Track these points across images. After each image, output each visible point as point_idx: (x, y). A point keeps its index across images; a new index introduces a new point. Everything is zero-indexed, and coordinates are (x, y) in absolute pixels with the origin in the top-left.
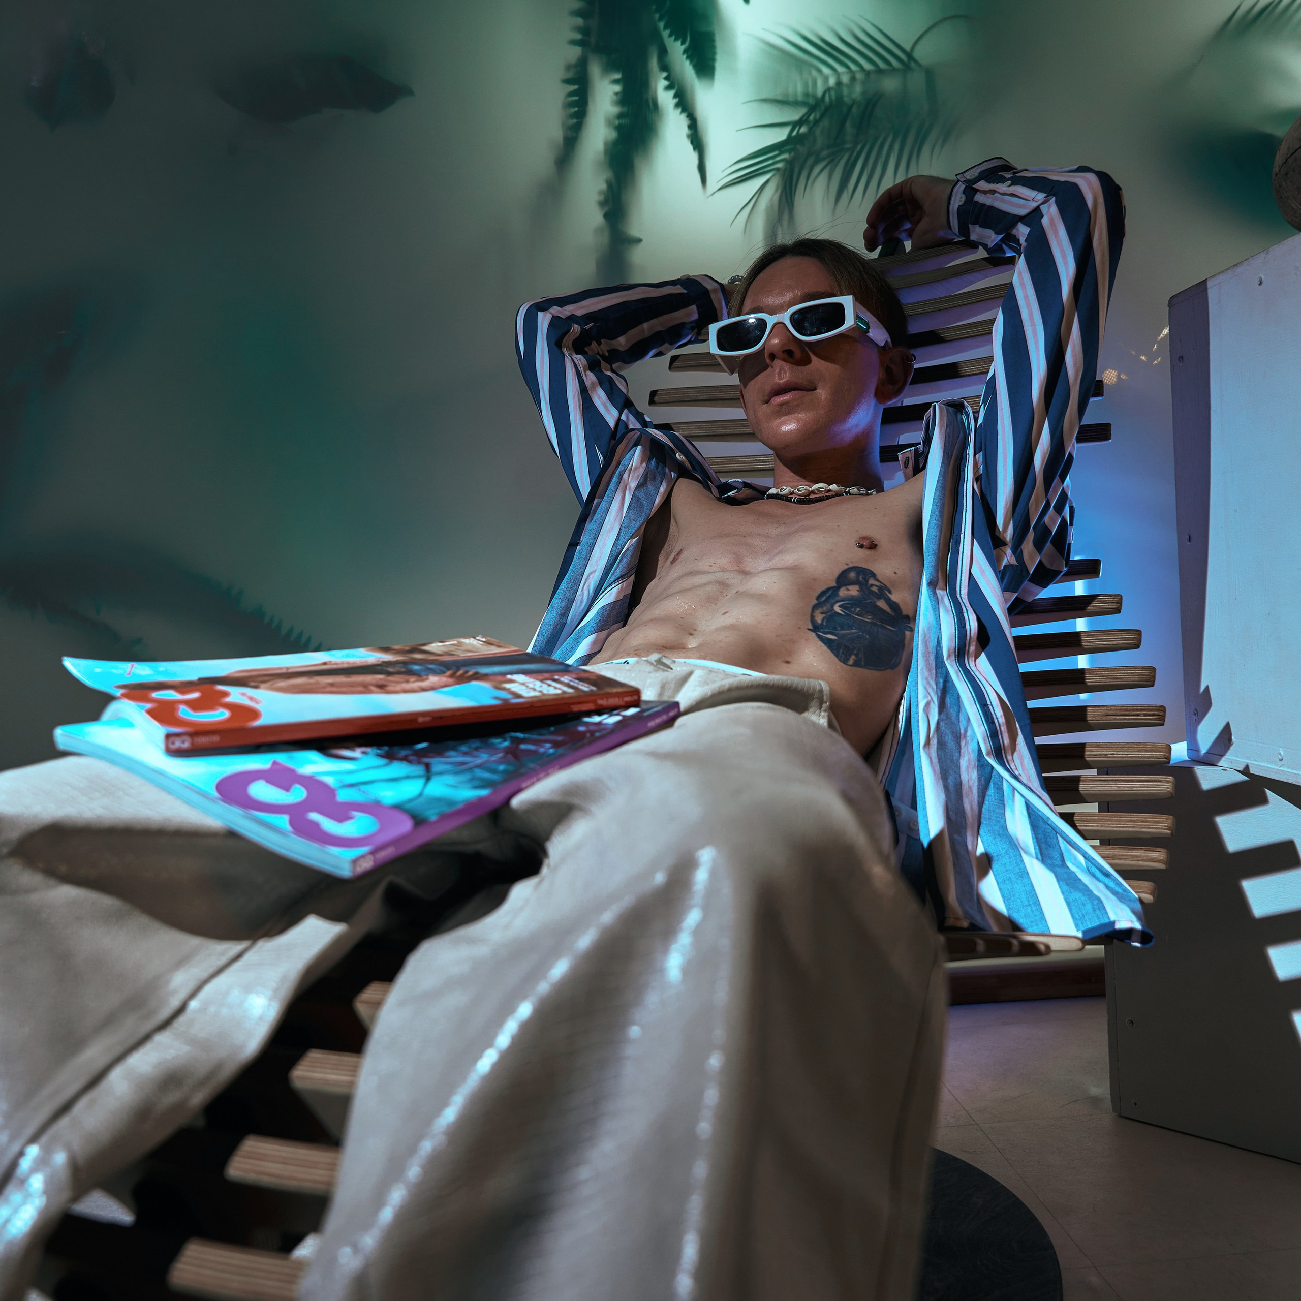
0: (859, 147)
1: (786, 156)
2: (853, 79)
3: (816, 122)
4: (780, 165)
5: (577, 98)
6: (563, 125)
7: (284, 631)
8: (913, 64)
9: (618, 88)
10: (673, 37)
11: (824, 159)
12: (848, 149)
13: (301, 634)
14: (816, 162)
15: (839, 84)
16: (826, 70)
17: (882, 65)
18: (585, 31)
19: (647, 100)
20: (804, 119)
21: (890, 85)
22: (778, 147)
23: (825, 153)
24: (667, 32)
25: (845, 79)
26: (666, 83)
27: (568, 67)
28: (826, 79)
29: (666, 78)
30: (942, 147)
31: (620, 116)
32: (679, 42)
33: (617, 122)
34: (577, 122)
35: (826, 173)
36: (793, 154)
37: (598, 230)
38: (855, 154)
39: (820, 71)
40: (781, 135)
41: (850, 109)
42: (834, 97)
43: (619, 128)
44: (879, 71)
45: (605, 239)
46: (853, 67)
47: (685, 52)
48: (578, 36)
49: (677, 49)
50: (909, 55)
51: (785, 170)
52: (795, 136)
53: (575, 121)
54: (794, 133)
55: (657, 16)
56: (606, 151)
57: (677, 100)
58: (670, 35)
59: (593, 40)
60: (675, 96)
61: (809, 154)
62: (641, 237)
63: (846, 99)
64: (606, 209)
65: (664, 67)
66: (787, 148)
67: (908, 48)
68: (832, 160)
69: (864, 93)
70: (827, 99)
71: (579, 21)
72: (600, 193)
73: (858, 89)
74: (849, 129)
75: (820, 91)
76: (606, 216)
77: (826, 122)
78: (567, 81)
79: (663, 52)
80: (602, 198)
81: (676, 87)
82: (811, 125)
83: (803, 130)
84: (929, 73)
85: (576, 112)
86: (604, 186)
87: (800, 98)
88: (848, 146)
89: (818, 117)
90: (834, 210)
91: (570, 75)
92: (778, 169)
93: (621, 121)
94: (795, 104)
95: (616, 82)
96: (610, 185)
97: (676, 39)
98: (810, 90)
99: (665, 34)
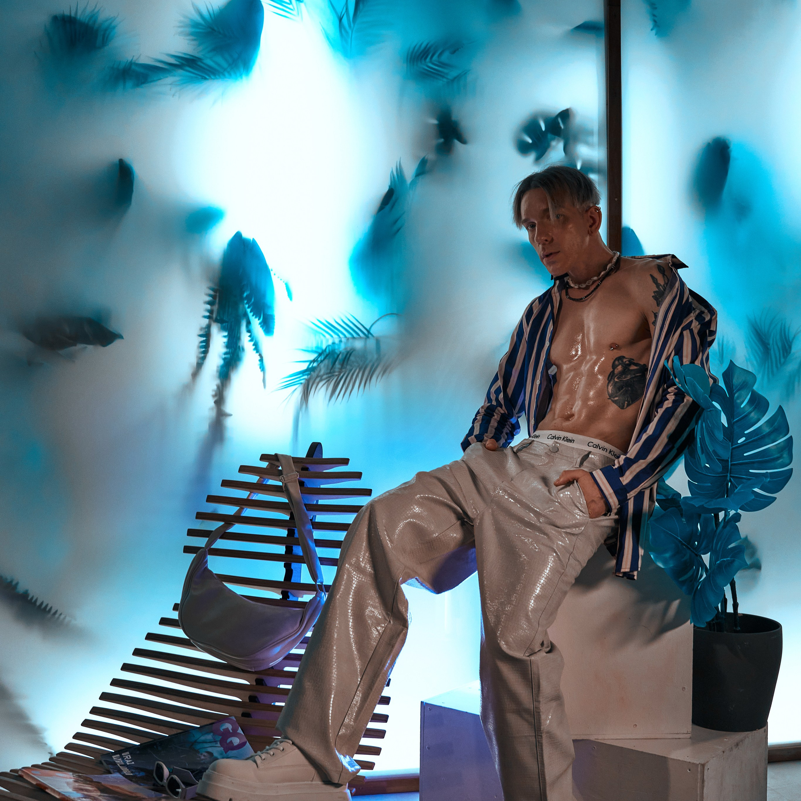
0: (342, 375)
1: (306, 377)
2: (341, 341)
3: (322, 361)
4: (303, 381)
5: (205, 344)
6: (197, 357)
7: (38, 603)
8: (370, 336)
9: (225, 340)
10: (255, 316)
11: (324, 379)
12: (336, 375)
13: (47, 605)
14: (321, 380)
15: (334, 343)
16: (328, 336)
17: (355, 335)
18: (211, 312)
19: (239, 347)
20: (316, 359)
21: (358, 345)
22: (303, 372)
23: (325, 377)
24: (252, 314)
25: (337, 341)
26: (250, 338)
27: (201, 329)
28: (327, 340)
29: (250, 336)
30: (382, 376)
31: (225, 354)
32: (257, 319)
33: (224, 356)
34: (204, 356)
35: (325, 386)
36: (309, 376)
37: (212, 409)
38: (340, 377)
39: (324, 336)
40: (304, 366)
41: (338, 356)
42: (331, 349)
43: (224, 359)
44: (354, 338)
45: (213, 414)
46: (341, 336)
47: (260, 323)
48: (208, 314)
49: (256, 322)
50: (368, 331)
51: (305, 384)
52: (311, 368)
53: (203, 355)
54: (311, 366)
55: (247, 306)
56: (217, 371)
57: (254, 347)
58: (253, 315)
59: (214, 316)
60: (253, 345)
61: (317, 376)
62: (232, 413)
63: (336, 351)
64: (216, 399)
65: (249, 331)
66: (307, 373)
67: (368, 328)
68: (328, 380)
69: (346, 349)
70: (327, 351)
71: (208, 307)
72: (213, 390)
73: (343, 346)
74: (338, 365)
75: (324, 347)
76: (215, 402)
77: (326, 362)
78: (201, 336)
79: (249, 323)
80: (214, 393)
81: (254, 341)
82: (319, 362)
83: (315, 364)
84: (378, 341)
85: (203, 351)
86: (215, 388)
87: (314, 349)
88: (337, 374)
89: (322, 359)
90: (328, 404)
91: (202, 333)
92: (301, 383)
93: (225, 356)
94: (313, 351)
95: (225, 337)
96: (218, 387)
97: (256, 317)
98: (319, 345)
99: (250, 315)
